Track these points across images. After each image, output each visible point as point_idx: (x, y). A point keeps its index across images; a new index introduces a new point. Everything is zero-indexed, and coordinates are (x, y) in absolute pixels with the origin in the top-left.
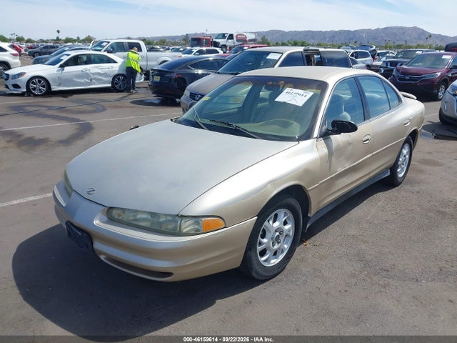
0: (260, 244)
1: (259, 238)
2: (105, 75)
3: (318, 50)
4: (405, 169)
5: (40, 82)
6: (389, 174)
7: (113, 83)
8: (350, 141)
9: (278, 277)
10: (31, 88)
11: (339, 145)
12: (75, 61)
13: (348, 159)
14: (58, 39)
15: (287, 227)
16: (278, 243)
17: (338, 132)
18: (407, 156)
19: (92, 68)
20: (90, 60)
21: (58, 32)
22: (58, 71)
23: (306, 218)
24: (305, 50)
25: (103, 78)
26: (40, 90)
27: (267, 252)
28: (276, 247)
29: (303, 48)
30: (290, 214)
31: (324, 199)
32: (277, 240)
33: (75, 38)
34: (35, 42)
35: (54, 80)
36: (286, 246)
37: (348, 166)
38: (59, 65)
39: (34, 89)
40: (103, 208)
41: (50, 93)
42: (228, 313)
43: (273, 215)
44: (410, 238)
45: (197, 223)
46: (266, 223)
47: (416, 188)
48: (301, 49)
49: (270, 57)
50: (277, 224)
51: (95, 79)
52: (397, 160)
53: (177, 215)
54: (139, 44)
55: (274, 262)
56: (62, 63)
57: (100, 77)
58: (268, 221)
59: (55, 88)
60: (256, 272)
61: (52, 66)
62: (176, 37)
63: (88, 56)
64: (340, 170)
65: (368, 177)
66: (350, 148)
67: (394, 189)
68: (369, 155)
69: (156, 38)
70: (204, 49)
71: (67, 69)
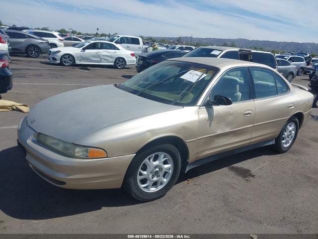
0: (141, 174)
1: (140, 170)
2: (111, 57)
3: (250, 51)
4: (290, 142)
5: (69, 57)
6: (273, 142)
7: (115, 62)
8: (231, 112)
9: (155, 201)
10: (63, 61)
11: (220, 114)
12: (93, 46)
13: (228, 125)
14: (97, 34)
15: (166, 166)
16: (158, 177)
17: (218, 104)
18: (293, 132)
19: (103, 52)
20: (102, 46)
21: (98, 29)
22: (81, 51)
23: (185, 163)
24: (240, 50)
25: (109, 59)
26: (68, 62)
27: (148, 182)
28: (155, 179)
29: (239, 49)
30: (169, 157)
31: (203, 151)
32: (156, 174)
33: (108, 34)
34: (82, 34)
35: (78, 58)
36: (165, 180)
37: (227, 130)
38: (82, 48)
39: (65, 62)
40: (34, 132)
41: (74, 65)
42: (107, 219)
43: (153, 155)
44: (272, 191)
45: (87, 151)
46: (146, 160)
47: (296, 157)
48: (237, 49)
49: (213, 53)
50: (156, 163)
51: (104, 59)
52: (282, 133)
53: (73, 143)
54: (138, 39)
55: (153, 190)
56: (84, 47)
57: (107, 58)
58: (149, 159)
59: (78, 62)
60: (135, 194)
61: (78, 49)
62: (173, 38)
63: (102, 44)
64: (219, 132)
65: (249, 141)
66: (231, 118)
67: (279, 155)
68: (251, 126)
69: (159, 38)
70: (184, 46)
71: (87, 51)
